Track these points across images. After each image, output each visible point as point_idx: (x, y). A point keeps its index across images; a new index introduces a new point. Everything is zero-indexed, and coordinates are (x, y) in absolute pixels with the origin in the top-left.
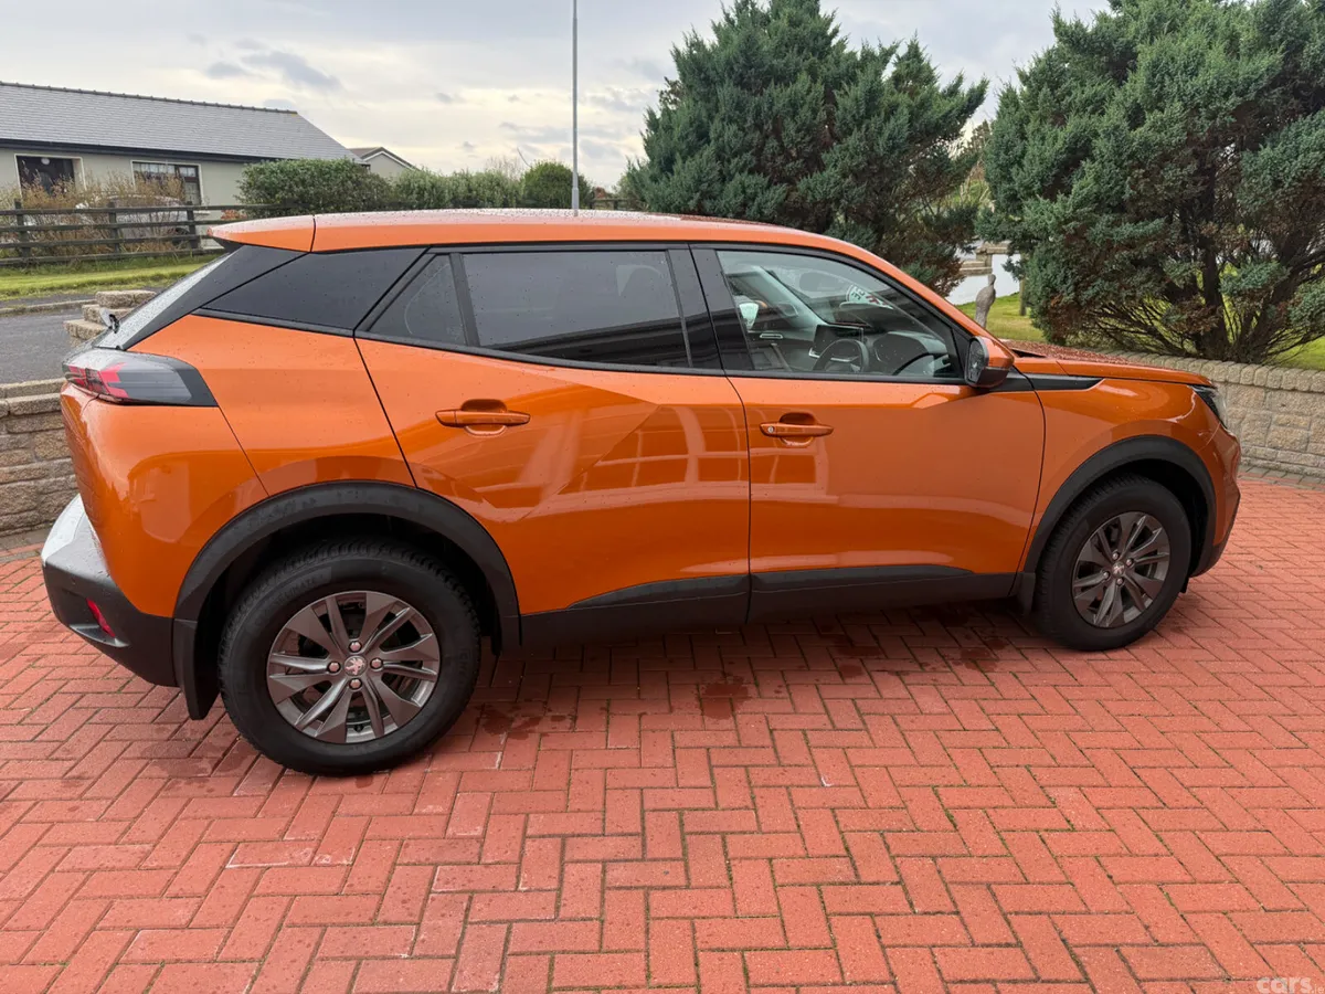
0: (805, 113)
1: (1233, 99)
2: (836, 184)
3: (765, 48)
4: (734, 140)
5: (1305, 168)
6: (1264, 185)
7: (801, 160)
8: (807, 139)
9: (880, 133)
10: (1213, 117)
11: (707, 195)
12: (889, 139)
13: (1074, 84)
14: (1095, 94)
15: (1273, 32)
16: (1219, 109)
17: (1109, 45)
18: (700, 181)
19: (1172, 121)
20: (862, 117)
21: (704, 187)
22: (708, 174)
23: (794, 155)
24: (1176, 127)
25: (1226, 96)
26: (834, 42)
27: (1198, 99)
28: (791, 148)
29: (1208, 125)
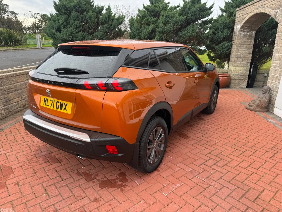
0: (93, 19)
1: (180, 23)
2: (103, 35)
3: (83, 4)
4: (78, 24)
5: (189, 35)
6: (183, 38)
7: (93, 29)
8: (94, 25)
9: (111, 25)
10: (176, 26)
11: (73, 37)
12: (114, 26)
13: (149, 18)
14: (154, 20)
15: (184, 12)
16: (178, 24)
17: (154, 11)
18: (72, 33)
19: (171, 26)
20: (107, 21)
21: (73, 35)
22: (74, 32)
23: (91, 28)
24: (171, 27)
25: (179, 22)
26: (92, 3)
27: (174, 23)
28: (90, 27)
29: (176, 27)
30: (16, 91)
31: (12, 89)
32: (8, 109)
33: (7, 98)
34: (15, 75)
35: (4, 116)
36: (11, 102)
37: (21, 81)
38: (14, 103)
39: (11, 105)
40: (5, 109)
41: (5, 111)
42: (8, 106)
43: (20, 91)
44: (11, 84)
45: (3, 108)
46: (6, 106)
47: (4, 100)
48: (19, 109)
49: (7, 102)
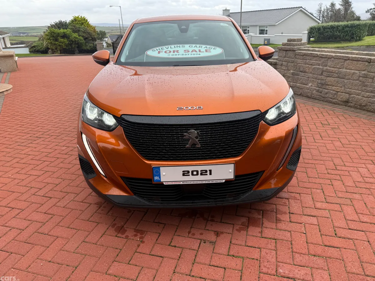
30: (338, 77)
31: (334, 74)
32: (321, 92)
33: (325, 81)
34: (345, 58)
35: (313, 97)
36: (327, 87)
37: (353, 68)
38: (332, 91)
39: (326, 91)
40: (318, 91)
41: (317, 93)
42: (322, 89)
43: (346, 81)
44: (335, 68)
45: (315, 88)
46: (319, 88)
47: (319, 81)
48: (336, 101)
49: (322, 84)
